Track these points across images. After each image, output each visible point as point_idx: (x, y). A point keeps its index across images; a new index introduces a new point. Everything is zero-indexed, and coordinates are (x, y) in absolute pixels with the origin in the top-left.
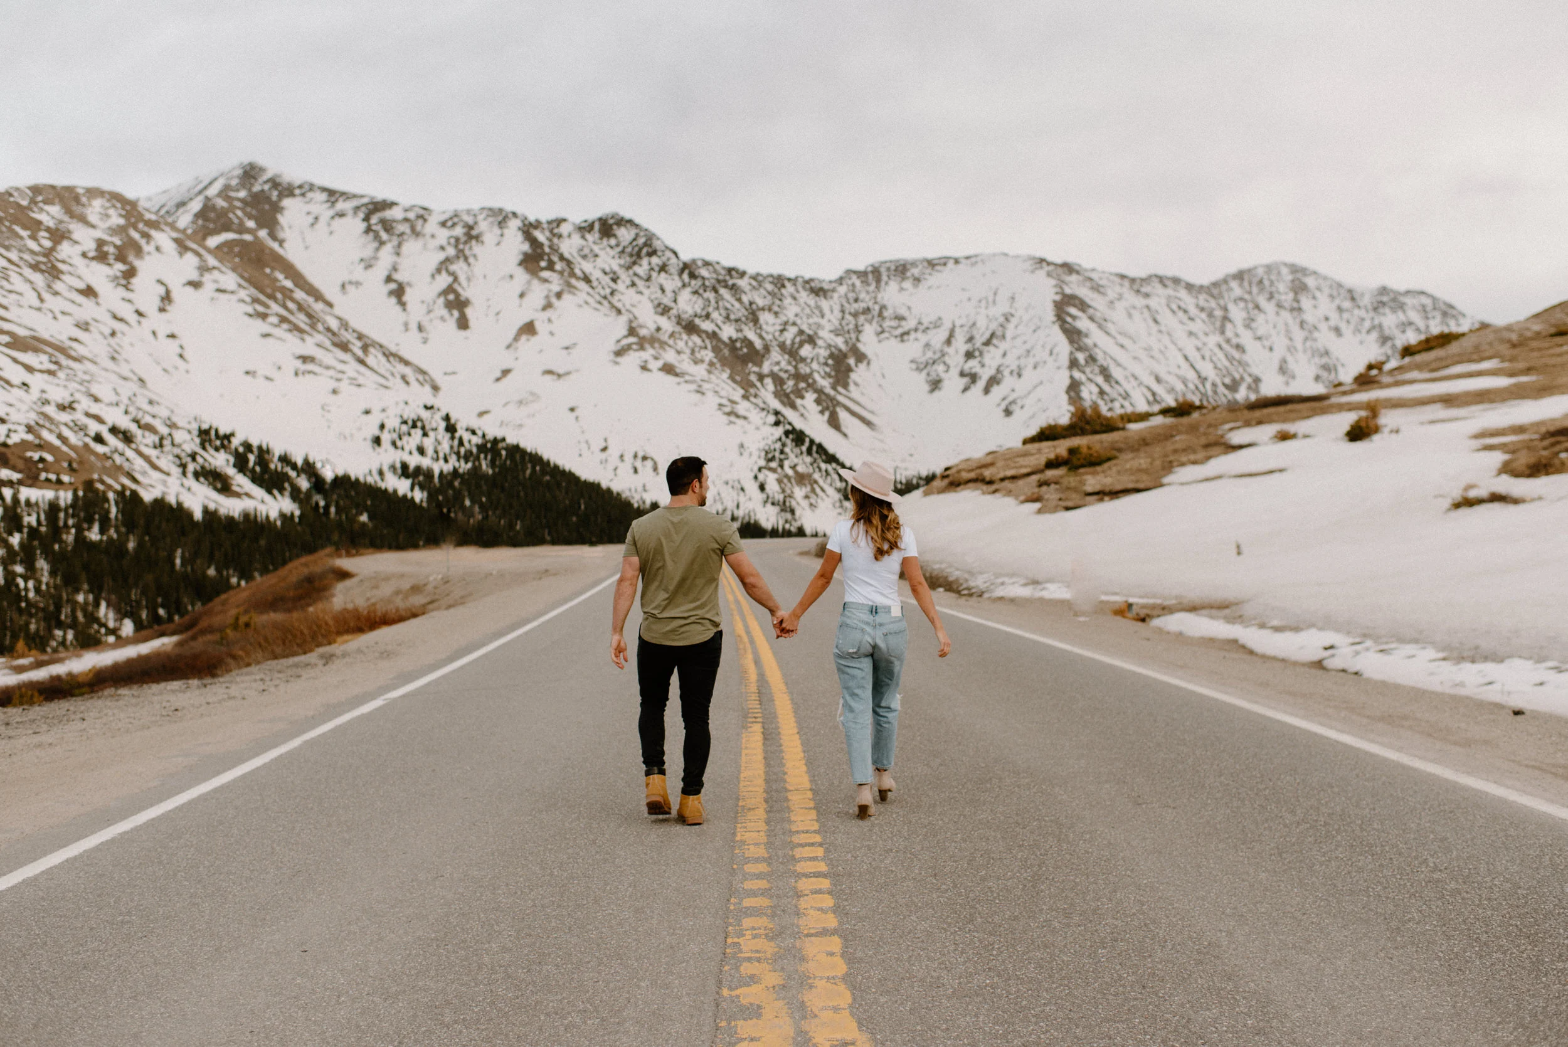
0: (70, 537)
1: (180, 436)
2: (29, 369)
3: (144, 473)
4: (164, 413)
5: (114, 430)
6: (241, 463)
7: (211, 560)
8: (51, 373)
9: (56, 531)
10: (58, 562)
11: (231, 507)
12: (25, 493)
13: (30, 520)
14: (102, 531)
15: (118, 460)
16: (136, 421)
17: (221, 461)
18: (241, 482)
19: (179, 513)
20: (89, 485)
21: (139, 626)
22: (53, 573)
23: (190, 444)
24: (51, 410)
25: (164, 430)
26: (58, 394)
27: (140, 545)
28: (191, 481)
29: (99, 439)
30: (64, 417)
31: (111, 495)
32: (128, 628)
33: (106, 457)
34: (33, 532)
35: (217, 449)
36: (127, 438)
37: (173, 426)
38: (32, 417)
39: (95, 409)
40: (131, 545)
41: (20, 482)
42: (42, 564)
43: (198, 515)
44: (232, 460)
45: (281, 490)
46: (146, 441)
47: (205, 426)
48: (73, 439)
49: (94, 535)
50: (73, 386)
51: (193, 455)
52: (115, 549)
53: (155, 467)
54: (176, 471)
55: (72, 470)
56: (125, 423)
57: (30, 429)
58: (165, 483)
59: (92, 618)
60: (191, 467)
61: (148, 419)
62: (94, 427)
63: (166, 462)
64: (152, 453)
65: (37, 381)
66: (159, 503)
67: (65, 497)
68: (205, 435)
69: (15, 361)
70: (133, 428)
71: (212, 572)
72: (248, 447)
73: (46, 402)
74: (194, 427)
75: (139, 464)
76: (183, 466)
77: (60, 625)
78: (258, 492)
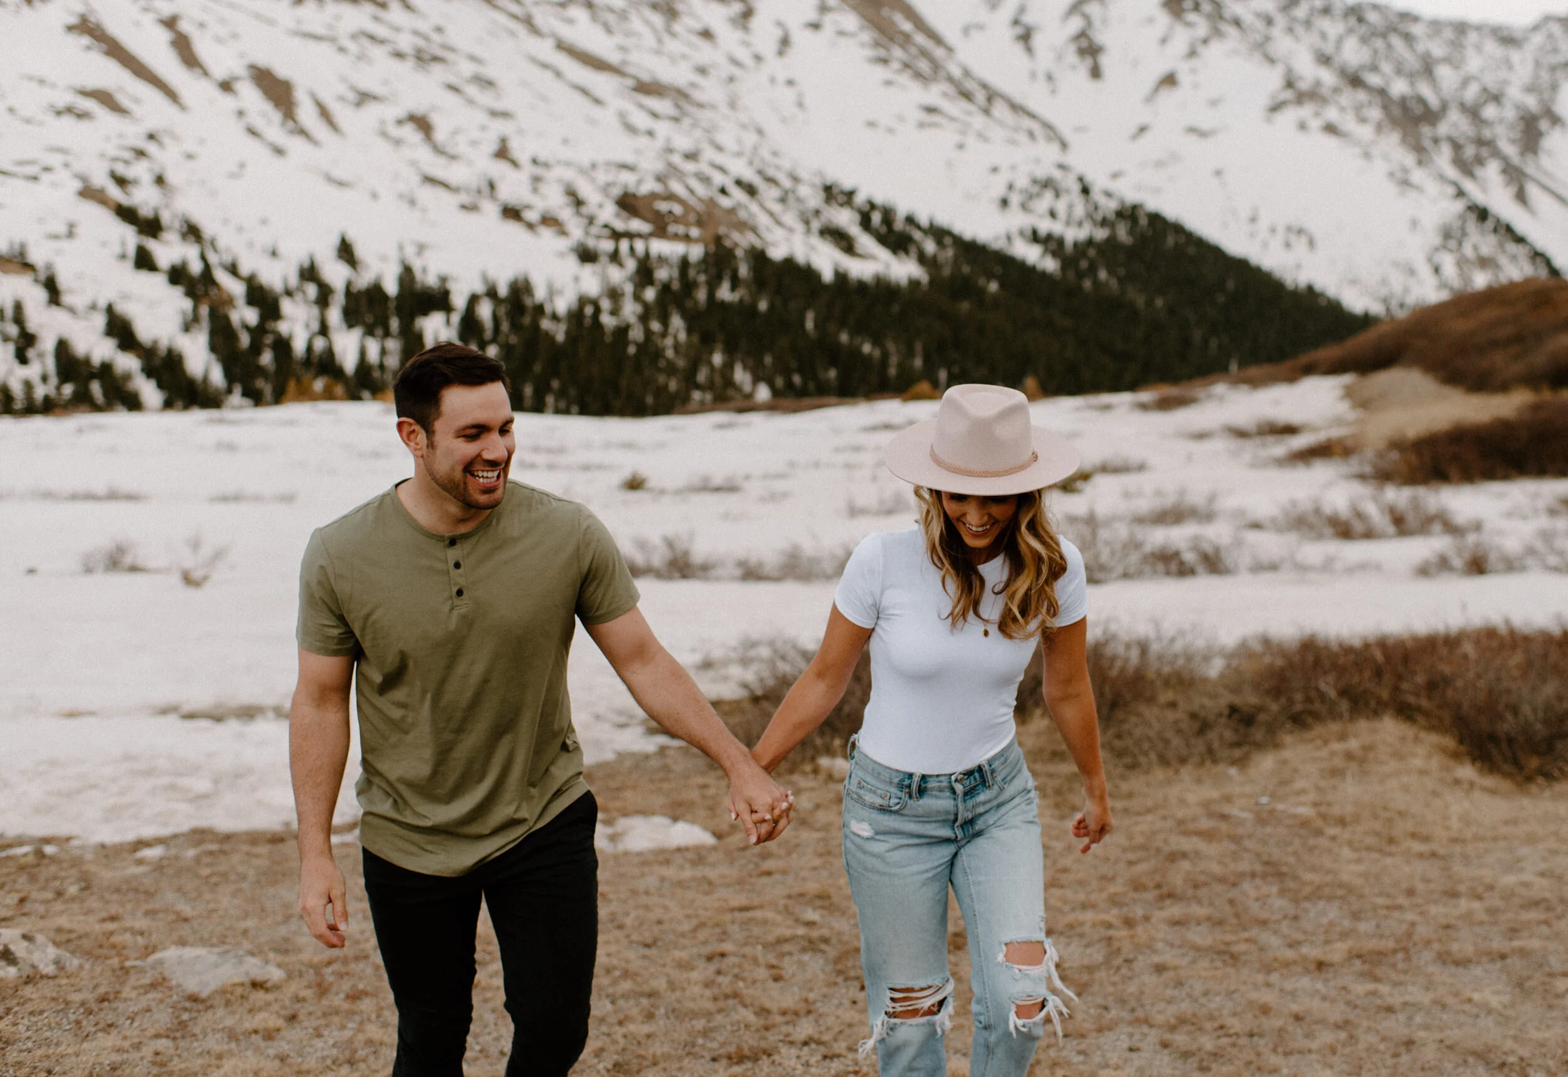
0: (701, 295)
1: (804, 191)
2: (655, 115)
3: (768, 229)
4: (786, 164)
5: (739, 183)
6: (865, 222)
7: (843, 324)
8: (676, 120)
9: (688, 286)
10: (693, 320)
11: (860, 269)
12: (659, 247)
13: (662, 274)
14: (733, 288)
15: (742, 215)
16: (760, 172)
17: (845, 219)
18: (865, 242)
19: (808, 274)
20: (718, 240)
21: (776, 393)
22: (690, 331)
23: (813, 198)
24: (676, 159)
25: (787, 183)
26: (683, 143)
27: (772, 307)
28: (816, 241)
29: (723, 191)
30: (689, 167)
31: (739, 253)
32: (763, 393)
33: (732, 211)
34: (666, 288)
35: (841, 205)
36: (751, 190)
37: (796, 179)
38: (659, 166)
39: (720, 159)
40: (763, 306)
41: (651, 235)
42: (677, 322)
43: (828, 276)
44: (857, 217)
45: (907, 252)
46: (769, 194)
47: (828, 184)
48: (701, 190)
49: (725, 293)
50: (698, 133)
51: (817, 213)
52: (747, 310)
53: (778, 223)
54: (799, 227)
55: (700, 223)
56: (749, 175)
57: (659, 179)
58: (788, 240)
59: (729, 383)
60: (816, 225)
61: (771, 172)
62: (718, 179)
63: (790, 218)
64: (776, 208)
65: (663, 129)
66: (789, 263)
67: (696, 252)
68: (829, 192)
69: (641, 106)
70: (757, 181)
71: (844, 338)
72: (873, 206)
73: (670, 151)
74: (818, 181)
75: (763, 220)
76: (807, 223)
77: (698, 387)
78: (883, 254)
